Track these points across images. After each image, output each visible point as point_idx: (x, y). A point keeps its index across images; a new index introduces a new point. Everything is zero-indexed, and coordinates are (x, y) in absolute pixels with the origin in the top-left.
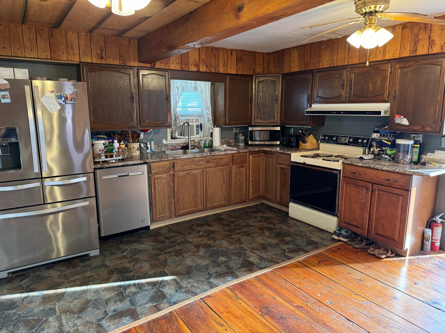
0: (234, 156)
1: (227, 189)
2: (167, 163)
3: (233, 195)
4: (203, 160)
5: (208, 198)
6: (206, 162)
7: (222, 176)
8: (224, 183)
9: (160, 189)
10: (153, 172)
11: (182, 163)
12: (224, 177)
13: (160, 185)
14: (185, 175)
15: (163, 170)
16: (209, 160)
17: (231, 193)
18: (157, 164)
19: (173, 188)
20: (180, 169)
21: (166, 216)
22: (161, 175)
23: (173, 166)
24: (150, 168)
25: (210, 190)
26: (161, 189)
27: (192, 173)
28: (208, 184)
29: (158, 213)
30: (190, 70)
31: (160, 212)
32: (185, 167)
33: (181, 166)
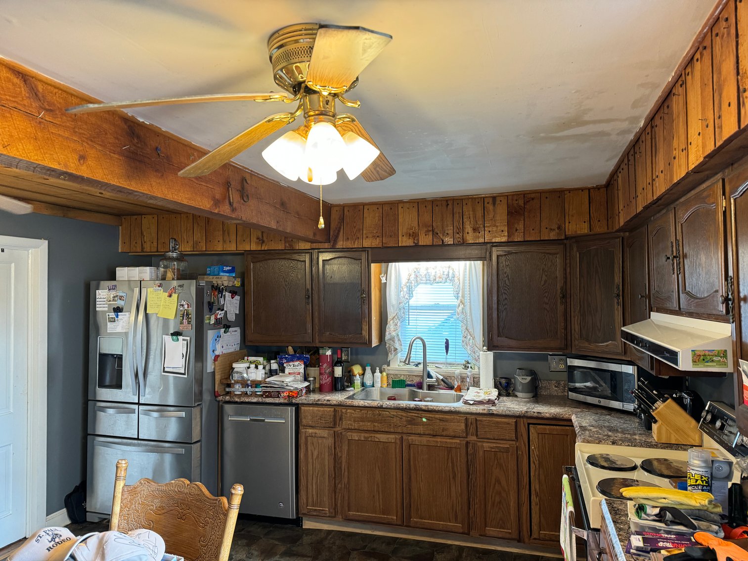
0: (481, 420)
2: (329, 409)
4: (400, 416)
5: (414, 502)
6: (407, 421)
7: (450, 460)
9: (315, 457)
10: (304, 421)
11: (355, 415)
13: (315, 449)
14: (363, 439)
15: (322, 421)
18: (311, 408)
19: (340, 461)
20: (351, 425)
21: (323, 512)
22: (317, 431)
23: (341, 418)
24: (300, 414)
25: (419, 484)
26: (317, 457)
27: (376, 438)
29: (310, 500)
30: (400, 245)
31: (315, 500)
32: (361, 423)
33: (355, 421)
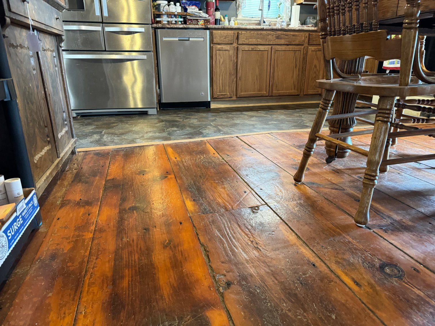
0: (311, 34)
1: (299, 75)
2: (231, 32)
3: (305, 83)
4: (272, 35)
5: (275, 83)
6: (275, 37)
7: (295, 58)
8: (296, 67)
9: (221, 63)
10: (215, 41)
11: (247, 35)
12: (296, 59)
13: (221, 58)
14: (250, 49)
15: (226, 40)
16: (280, 35)
17: (304, 81)
18: (219, 32)
19: (236, 65)
20: (244, 41)
21: (227, 95)
22: (223, 46)
23: (238, 38)
24: (212, 36)
25: (278, 72)
26: (223, 63)
27: (258, 48)
28: (276, 65)
29: (218, 89)
31: (221, 89)
32: (250, 40)
33: (246, 39)
